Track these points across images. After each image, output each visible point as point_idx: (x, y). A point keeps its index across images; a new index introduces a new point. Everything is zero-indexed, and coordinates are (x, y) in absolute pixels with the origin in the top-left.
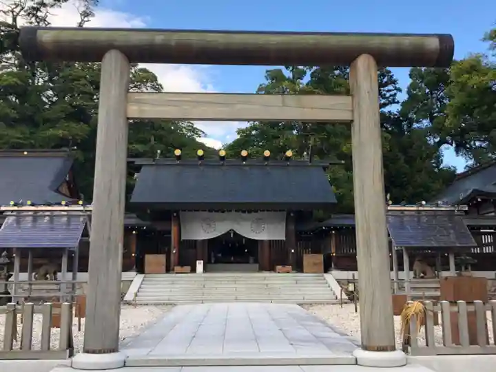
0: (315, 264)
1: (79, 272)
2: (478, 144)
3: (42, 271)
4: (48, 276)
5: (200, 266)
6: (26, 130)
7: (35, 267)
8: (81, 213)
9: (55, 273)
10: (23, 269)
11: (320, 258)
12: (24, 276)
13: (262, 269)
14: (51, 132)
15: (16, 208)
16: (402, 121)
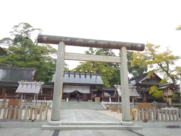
0: (98, 100)
1: (38, 100)
2: (135, 72)
3: (28, 99)
4: (30, 101)
5: (67, 99)
6: (23, 62)
7: (26, 98)
8: (39, 84)
9: (32, 100)
10: (23, 99)
11: (99, 98)
12: (23, 101)
13: (84, 101)
14: (30, 63)
15: (22, 82)
16: (116, 65)
